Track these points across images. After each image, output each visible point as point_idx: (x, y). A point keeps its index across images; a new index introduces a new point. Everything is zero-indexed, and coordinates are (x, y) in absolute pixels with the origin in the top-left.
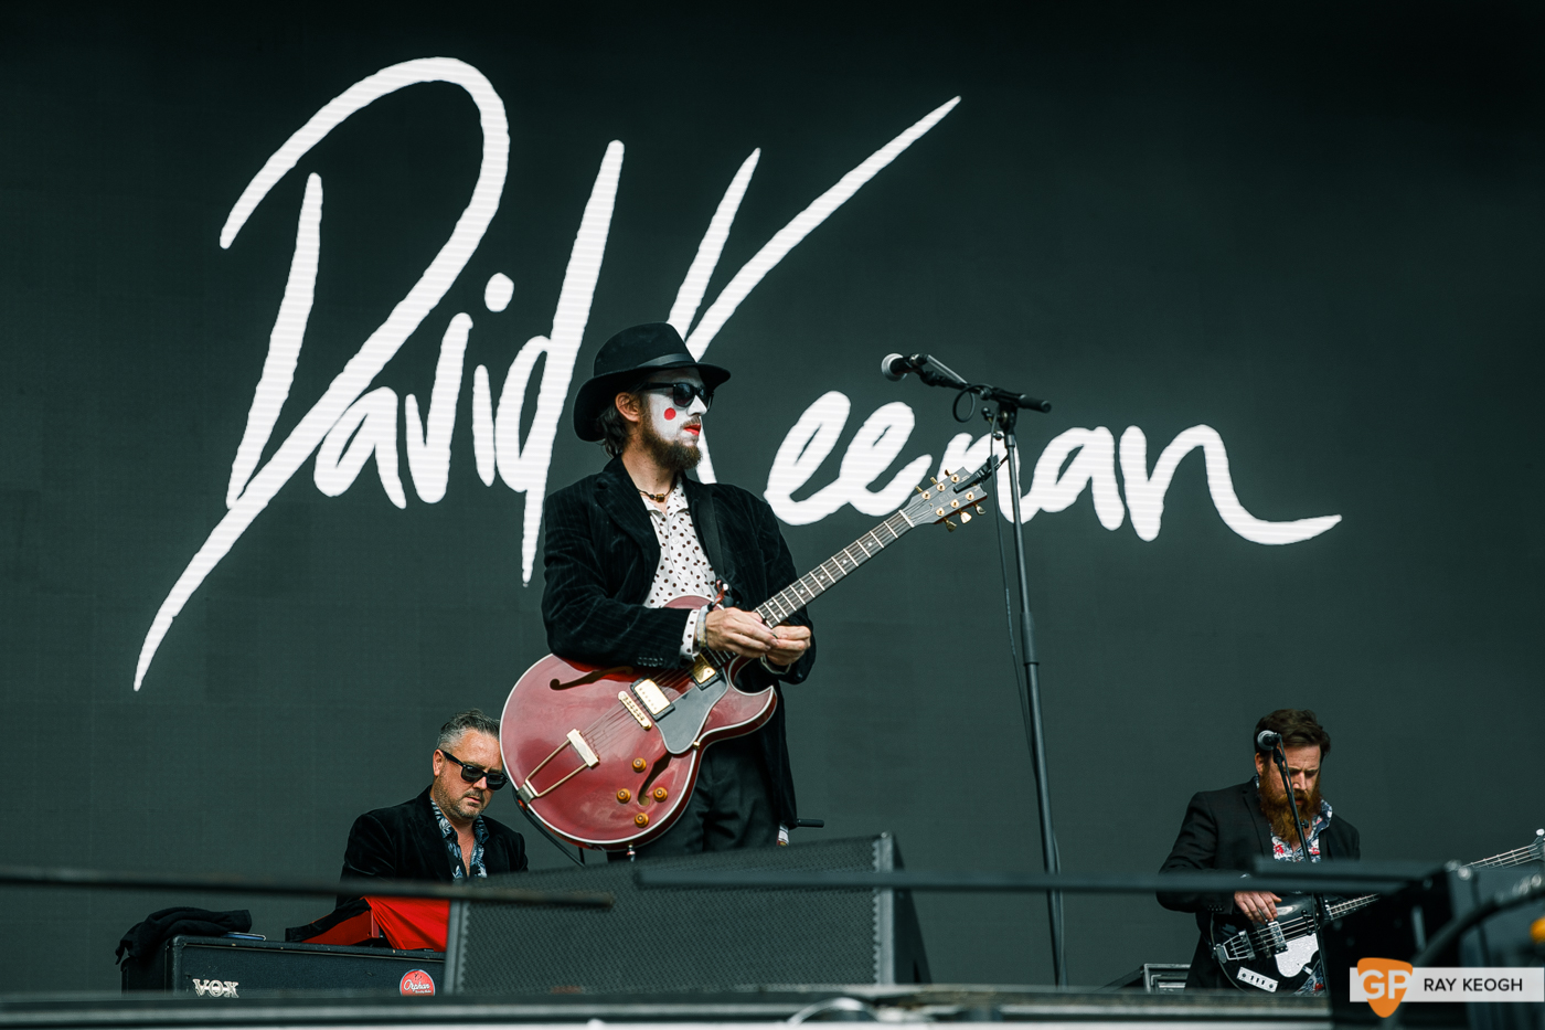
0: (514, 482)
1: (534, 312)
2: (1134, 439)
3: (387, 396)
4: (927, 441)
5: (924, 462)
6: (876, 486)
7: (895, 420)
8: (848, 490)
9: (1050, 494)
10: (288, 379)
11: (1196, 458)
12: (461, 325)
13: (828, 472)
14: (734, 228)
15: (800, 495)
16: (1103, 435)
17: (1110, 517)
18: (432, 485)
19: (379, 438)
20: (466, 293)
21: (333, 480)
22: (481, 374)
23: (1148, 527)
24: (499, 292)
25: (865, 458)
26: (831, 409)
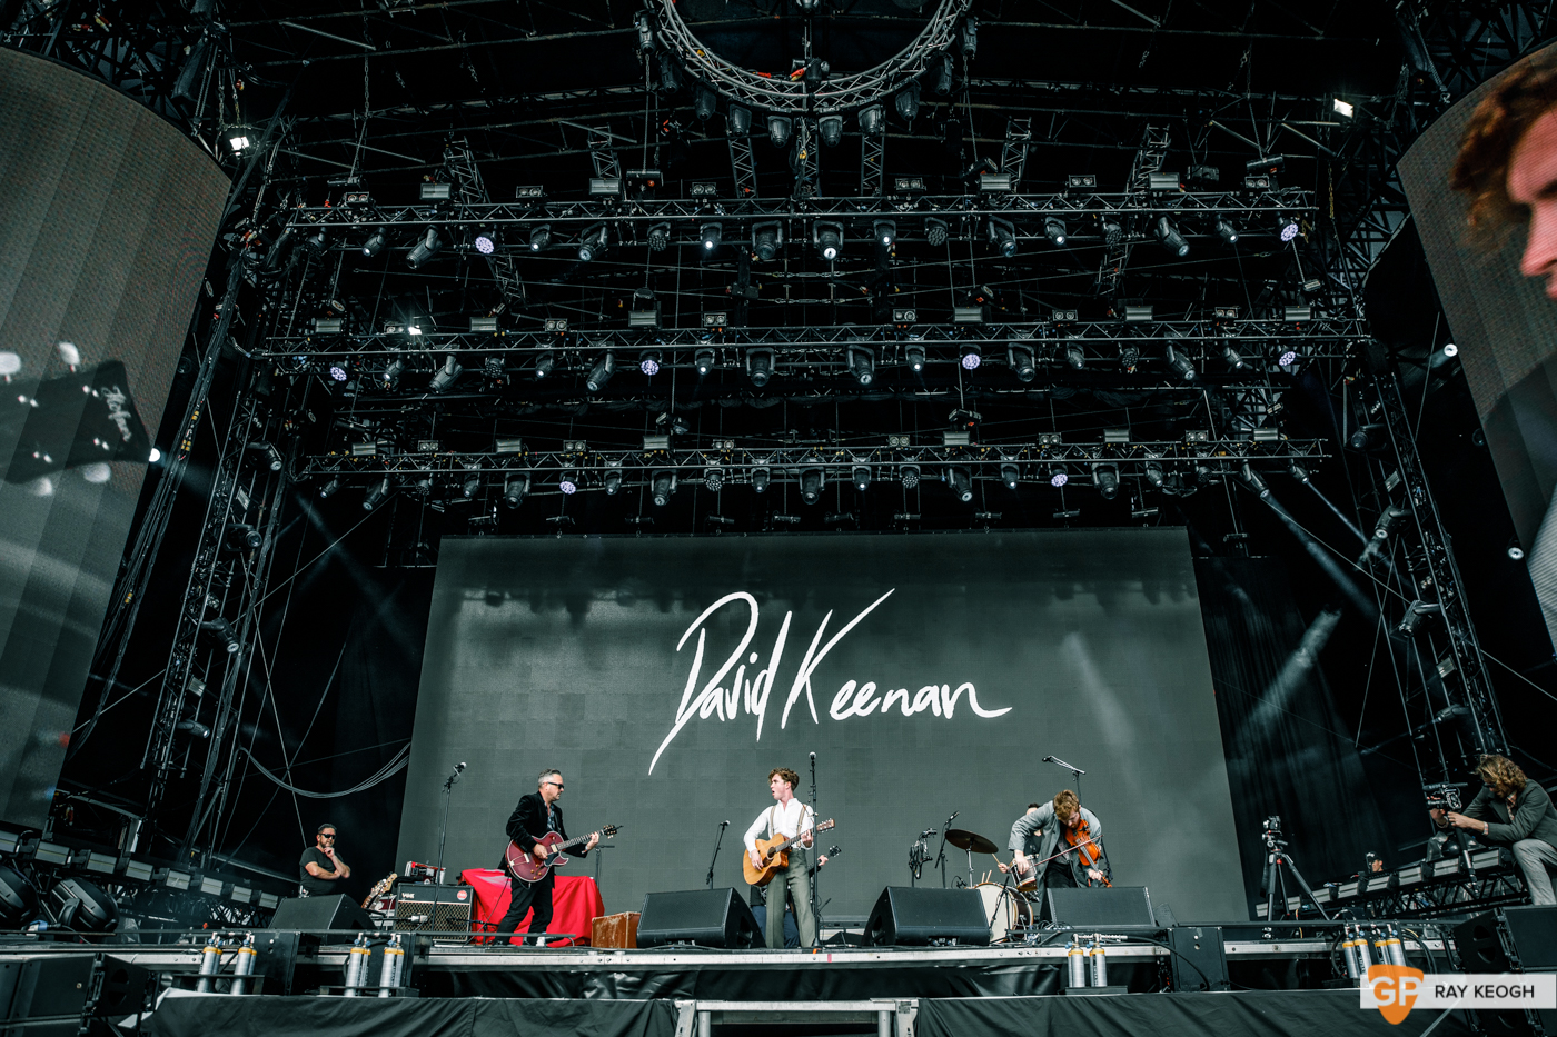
0: (756, 713)
1: (764, 662)
2: (946, 688)
3: (721, 690)
4: (880, 693)
5: (879, 699)
6: (863, 708)
7: (871, 687)
8: (856, 709)
9: (919, 706)
10: (693, 686)
11: (966, 692)
12: (743, 668)
13: (849, 704)
14: (823, 633)
15: (840, 712)
16: (936, 688)
17: (937, 712)
18: (732, 715)
19: (718, 701)
20: (744, 658)
21: (704, 714)
22: (748, 681)
23: (949, 715)
24: (754, 658)
25: (861, 699)
26: (851, 685)
